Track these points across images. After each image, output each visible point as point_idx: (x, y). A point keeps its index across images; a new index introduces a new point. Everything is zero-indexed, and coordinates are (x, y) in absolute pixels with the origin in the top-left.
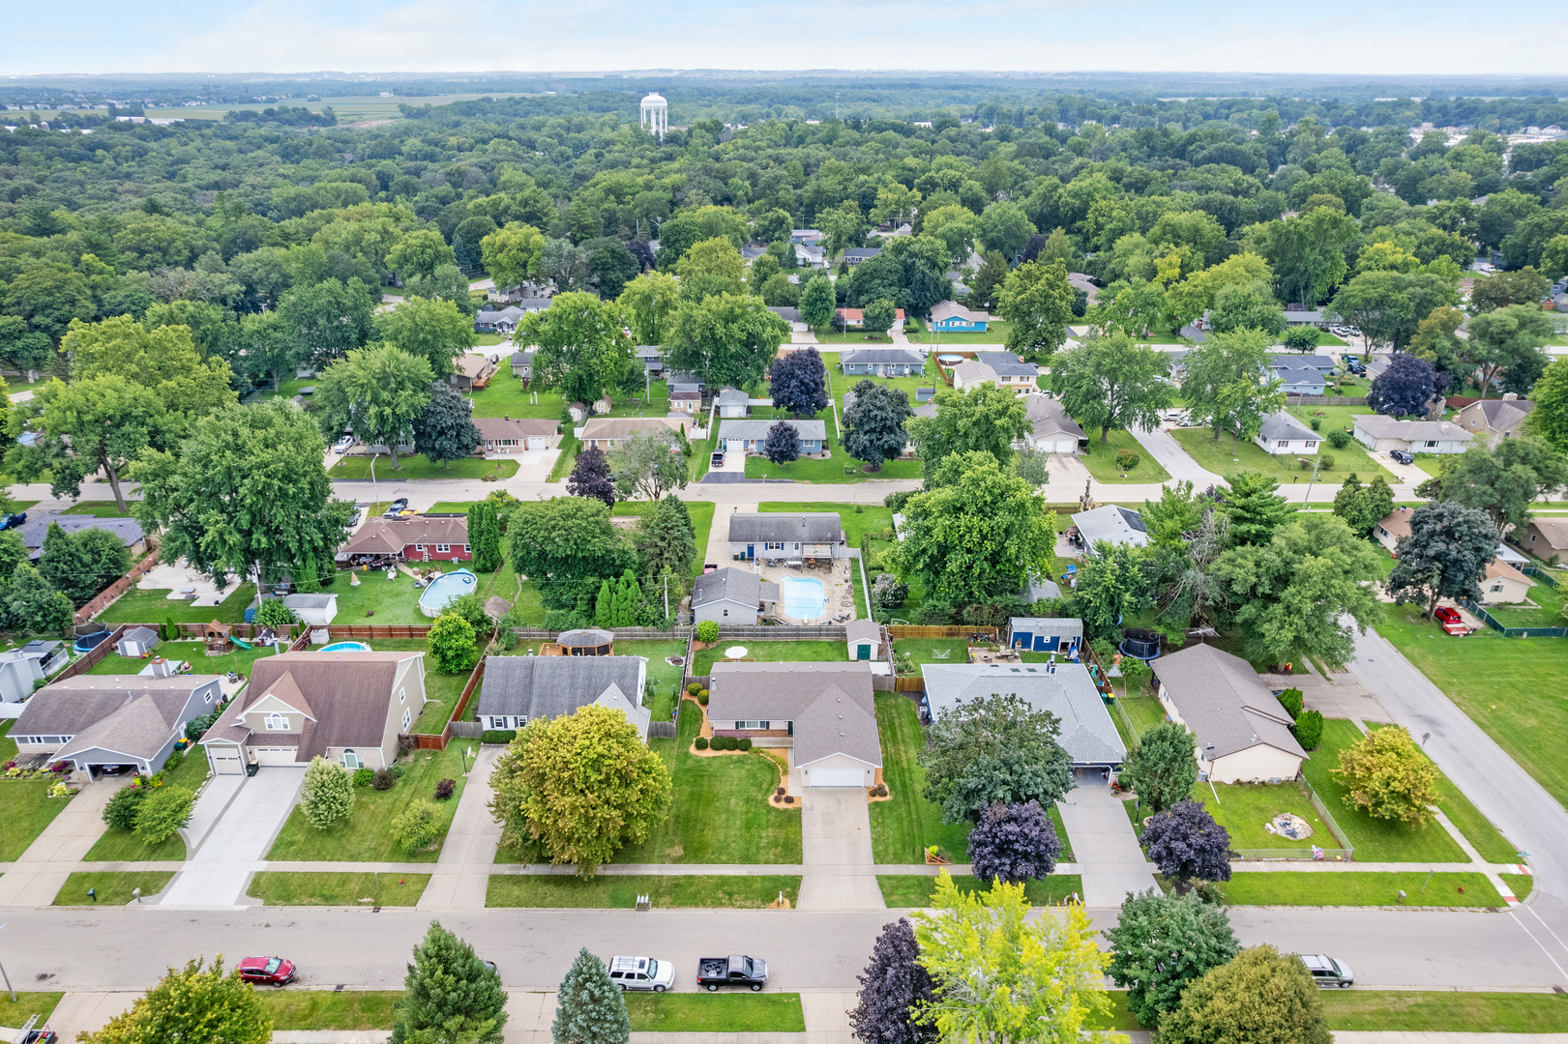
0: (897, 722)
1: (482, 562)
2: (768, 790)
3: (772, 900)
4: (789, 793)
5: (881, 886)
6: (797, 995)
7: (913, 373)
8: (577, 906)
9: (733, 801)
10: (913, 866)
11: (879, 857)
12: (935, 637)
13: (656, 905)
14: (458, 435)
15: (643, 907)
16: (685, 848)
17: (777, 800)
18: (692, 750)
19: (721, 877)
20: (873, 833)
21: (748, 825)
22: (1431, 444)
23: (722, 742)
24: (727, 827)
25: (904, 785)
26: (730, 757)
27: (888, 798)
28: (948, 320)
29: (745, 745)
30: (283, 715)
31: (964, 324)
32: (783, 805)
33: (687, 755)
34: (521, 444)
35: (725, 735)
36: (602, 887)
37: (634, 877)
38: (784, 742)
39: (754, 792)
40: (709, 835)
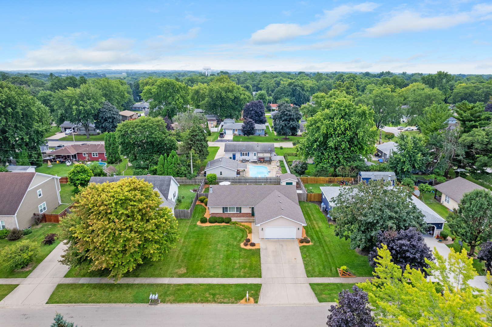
0: (310, 212)
1: (110, 158)
2: (240, 240)
3: (242, 299)
4: (253, 241)
5: (314, 290)
9: (219, 245)
10: (332, 278)
11: (310, 274)
13: (163, 301)
14: (113, 122)
15: (154, 302)
16: (187, 269)
17: (246, 245)
18: (199, 223)
19: (209, 285)
20: (304, 261)
21: (228, 257)
23: (214, 220)
24: (215, 258)
25: (319, 238)
26: (219, 226)
27: (311, 244)
29: (228, 221)
32: (249, 247)
33: (195, 225)
35: (217, 216)
36: (130, 290)
37: (152, 285)
38: (249, 219)
39: (231, 241)
40: (203, 262)
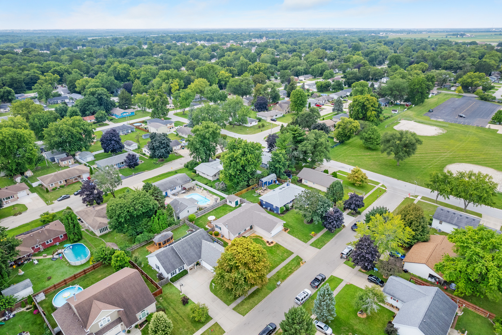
2: (265, 244)
3: (300, 264)
4: (269, 241)
5: (314, 247)
6: (332, 276)
7: (132, 131)
8: (264, 297)
10: (313, 239)
11: (305, 242)
12: (244, 193)
17: (270, 244)
20: (297, 238)
22: (276, 116)
27: (289, 230)
28: (122, 114)
30: (107, 317)
31: (127, 114)
34: (15, 197)
36: (263, 289)
38: (251, 232)
